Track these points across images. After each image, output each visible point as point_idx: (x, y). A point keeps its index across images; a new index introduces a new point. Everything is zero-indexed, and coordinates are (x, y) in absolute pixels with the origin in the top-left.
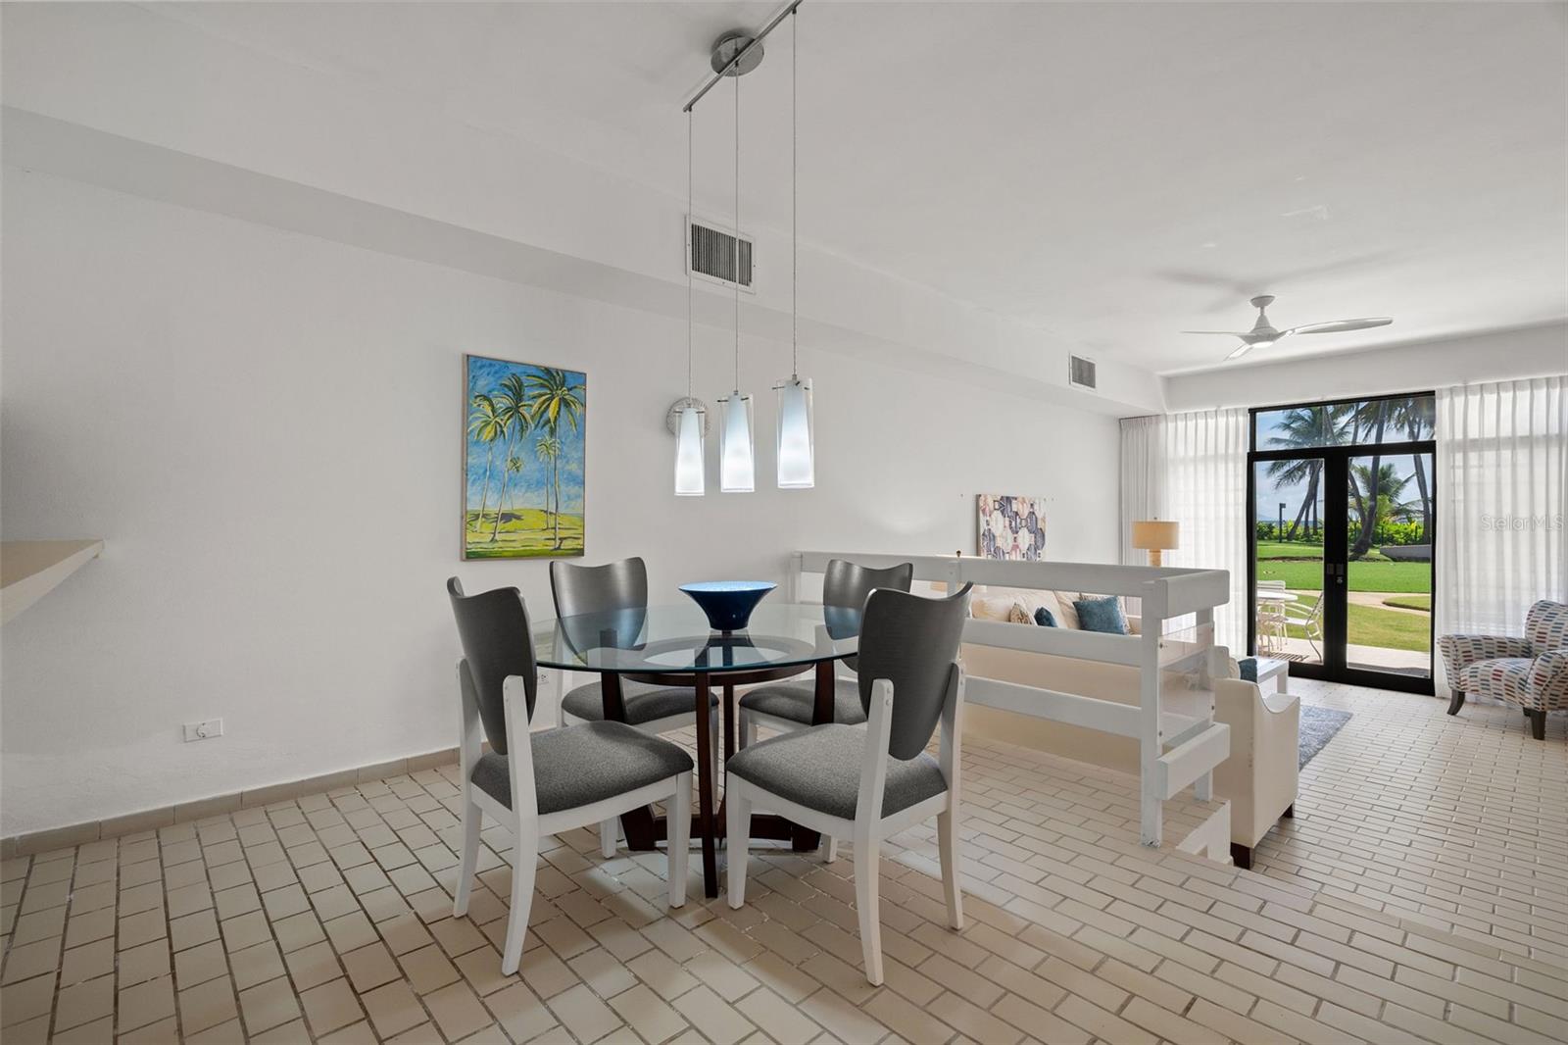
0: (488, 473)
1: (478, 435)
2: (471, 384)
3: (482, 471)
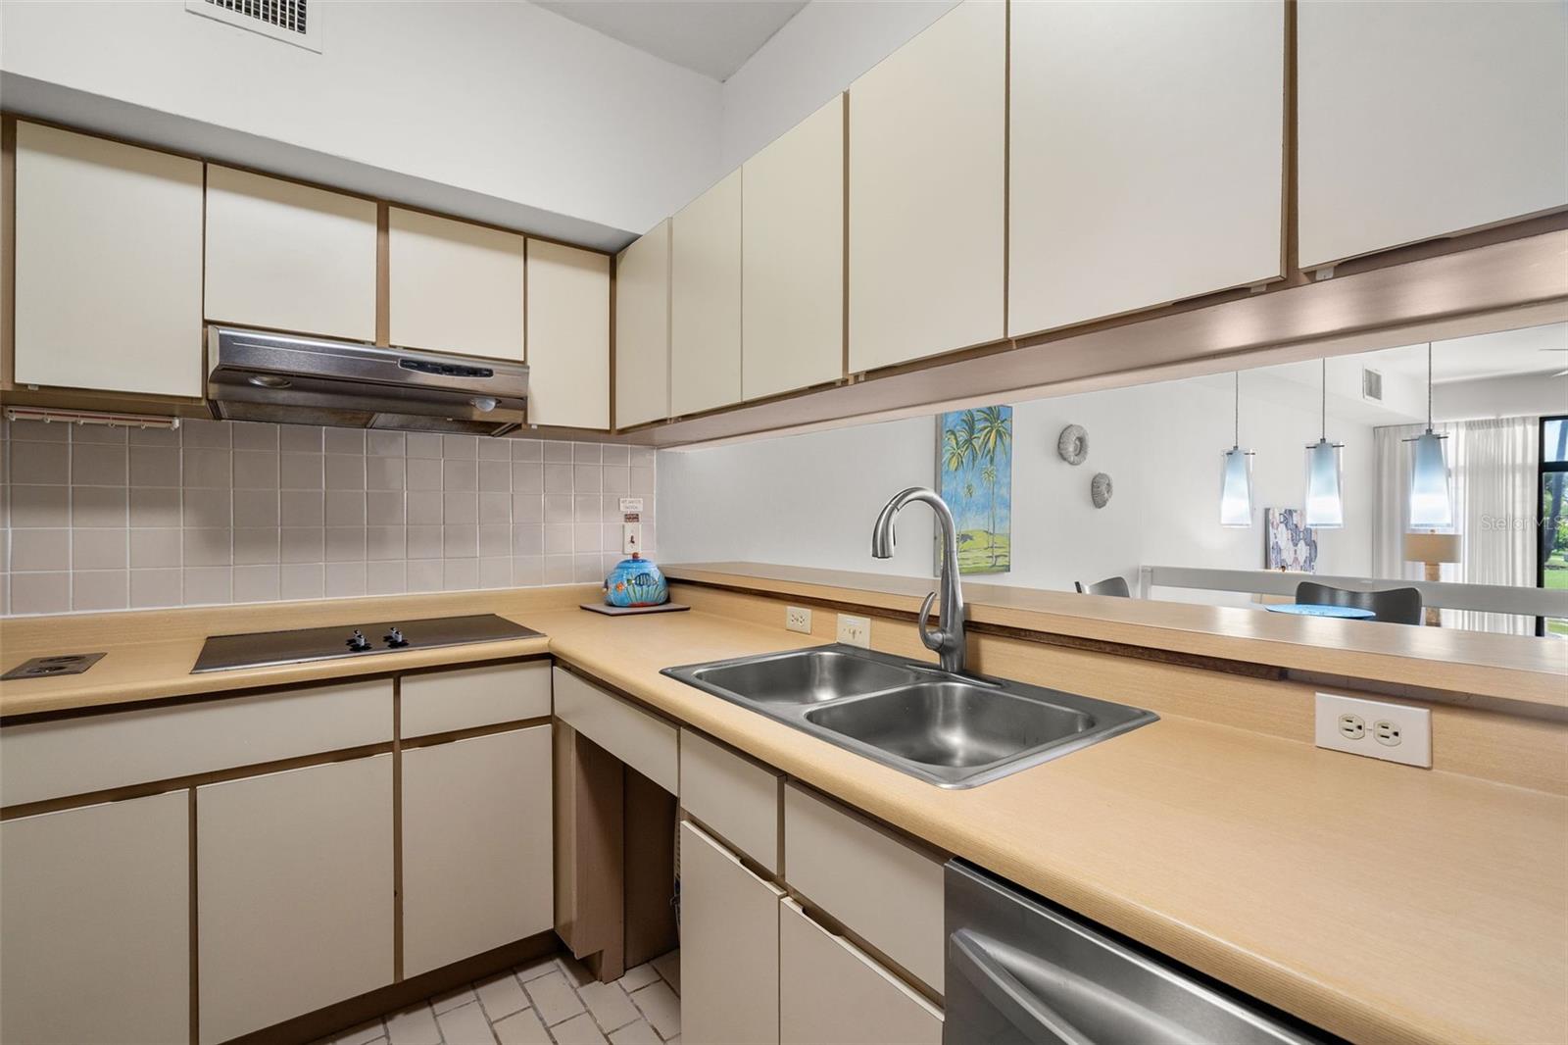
1: (947, 465)
2: (944, 421)
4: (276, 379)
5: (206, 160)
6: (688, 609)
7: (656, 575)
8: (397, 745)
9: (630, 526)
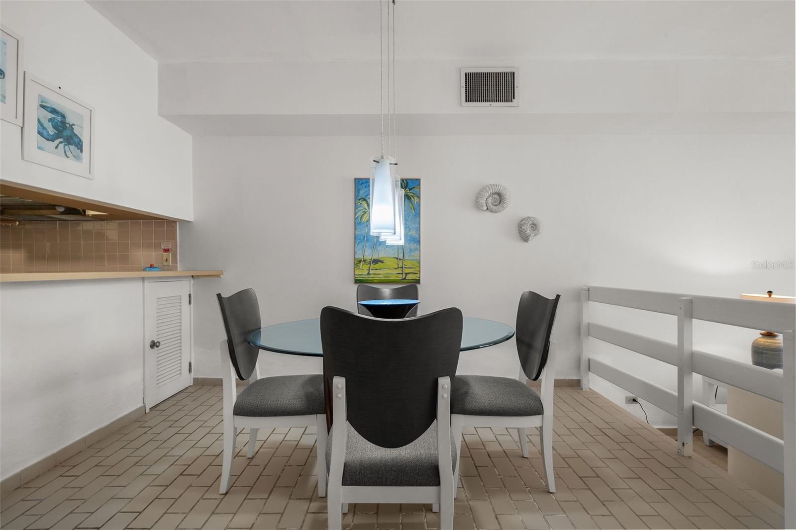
0: (366, 239)
1: (361, 219)
2: (357, 194)
3: (362, 238)
9: (165, 254)
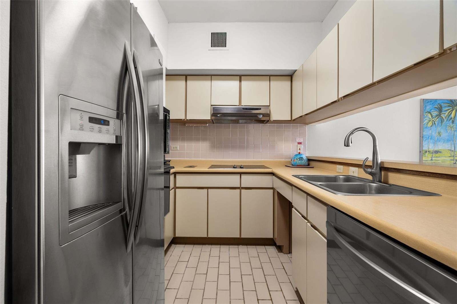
0: (430, 137)
1: (427, 125)
2: (424, 109)
3: (428, 137)
4: (221, 115)
5: (211, 75)
6: (314, 167)
7: (305, 158)
8: (241, 188)
9: (299, 145)
